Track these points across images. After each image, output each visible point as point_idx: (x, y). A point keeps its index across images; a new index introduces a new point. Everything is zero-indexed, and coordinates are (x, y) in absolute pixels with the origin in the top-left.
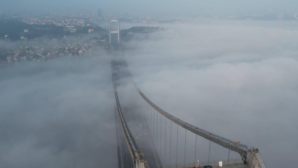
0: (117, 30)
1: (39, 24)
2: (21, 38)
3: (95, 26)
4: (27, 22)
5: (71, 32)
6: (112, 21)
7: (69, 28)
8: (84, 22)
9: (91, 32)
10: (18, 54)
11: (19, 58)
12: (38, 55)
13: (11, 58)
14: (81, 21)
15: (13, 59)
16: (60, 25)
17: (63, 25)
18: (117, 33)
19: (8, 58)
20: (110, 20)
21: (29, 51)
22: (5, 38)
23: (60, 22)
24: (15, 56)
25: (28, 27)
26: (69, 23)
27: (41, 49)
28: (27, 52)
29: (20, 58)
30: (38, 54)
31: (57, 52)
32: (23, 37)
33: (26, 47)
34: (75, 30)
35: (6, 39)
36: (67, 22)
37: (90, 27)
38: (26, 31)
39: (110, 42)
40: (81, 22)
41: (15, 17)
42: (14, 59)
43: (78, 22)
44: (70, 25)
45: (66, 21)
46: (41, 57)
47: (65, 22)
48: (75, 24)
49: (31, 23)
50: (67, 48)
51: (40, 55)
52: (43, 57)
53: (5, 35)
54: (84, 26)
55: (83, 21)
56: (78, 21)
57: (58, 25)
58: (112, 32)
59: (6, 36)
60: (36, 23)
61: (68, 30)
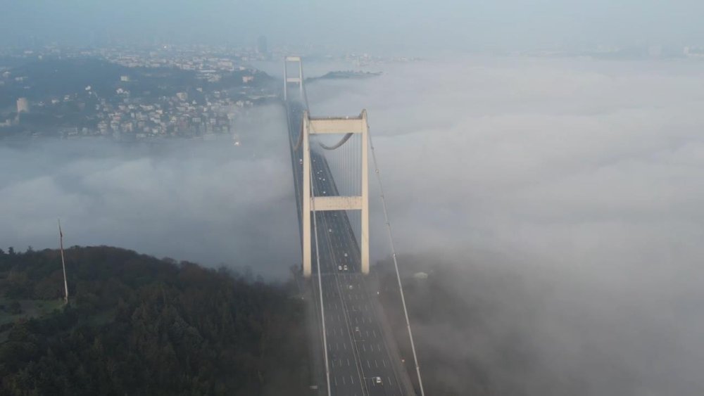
0: (299, 77)
1: (147, 66)
2: (118, 92)
3: (255, 70)
4: (122, 63)
5: (210, 80)
6: (290, 59)
7: (207, 73)
8: (231, 64)
9: (249, 81)
10: (119, 118)
11: (119, 126)
12: (153, 122)
13: (105, 125)
14: (224, 61)
15: (109, 127)
16: (187, 67)
17: (194, 69)
18: (299, 83)
19: (100, 126)
20: (286, 57)
21: (137, 115)
22: (89, 91)
23: (186, 63)
24: (112, 122)
25: (127, 71)
26: (202, 65)
27: (157, 111)
28: (133, 115)
29: (122, 125)
30: (152, 119)
31: (187, 115)
32: (120, 91)
33: (131, 107)
34: (217, 77)
35: (90, 93)
36: (198, 63)
37: (246, 73)
38: (124, 78)
39: (285, 99)
40: (226, 64)
41: (89, 53)
42: (112, 126)
43: (219, 64)
44: (205, 68)
45: (194, 60)
46: (159, 125)
47: (195, 64)
48: (215, 67)
49: (131, 65)
50: (205, 109)
51: (156, 121)
52: (163, 124)
53: (87, 86)
54: (233, 70)
55: (229, 61)
56: (219, 61)
57: (184, 68)
58: (290, 80)
59: (89, 88)
60: (141, 65)
61: (204, 78)
